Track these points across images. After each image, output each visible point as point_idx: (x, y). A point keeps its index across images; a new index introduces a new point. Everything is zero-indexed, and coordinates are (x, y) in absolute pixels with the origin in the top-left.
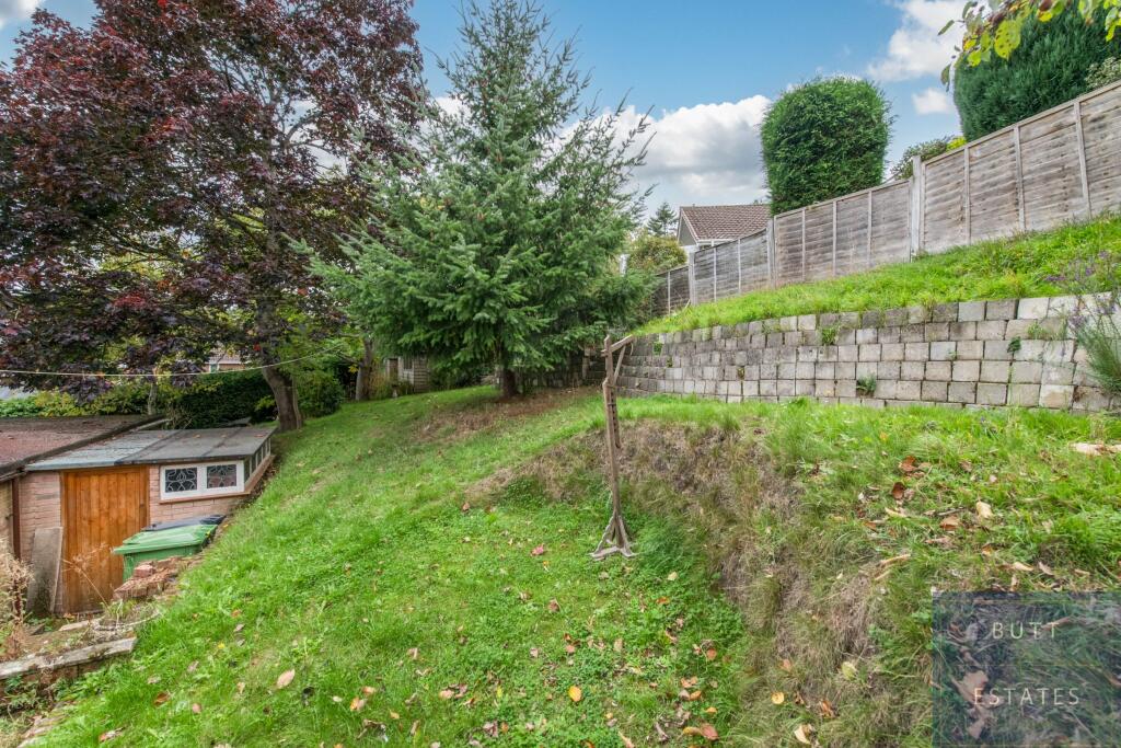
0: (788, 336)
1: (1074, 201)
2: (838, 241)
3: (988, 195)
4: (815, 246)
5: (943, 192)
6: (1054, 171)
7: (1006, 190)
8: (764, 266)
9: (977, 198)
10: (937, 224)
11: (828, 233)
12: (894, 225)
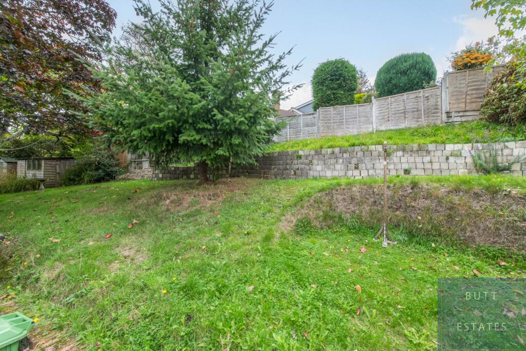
0: (373, 153)
1: (420, 120)
2: (346, 122)
3: (396, 114)
4: (336, 123)
5: (382, 110)
6: (415, 110)
7: (402, 113)
8: (314, 127)
9: (393, 114)
10: (381, 121)
11: (342, 118)
12: (366, 119)
